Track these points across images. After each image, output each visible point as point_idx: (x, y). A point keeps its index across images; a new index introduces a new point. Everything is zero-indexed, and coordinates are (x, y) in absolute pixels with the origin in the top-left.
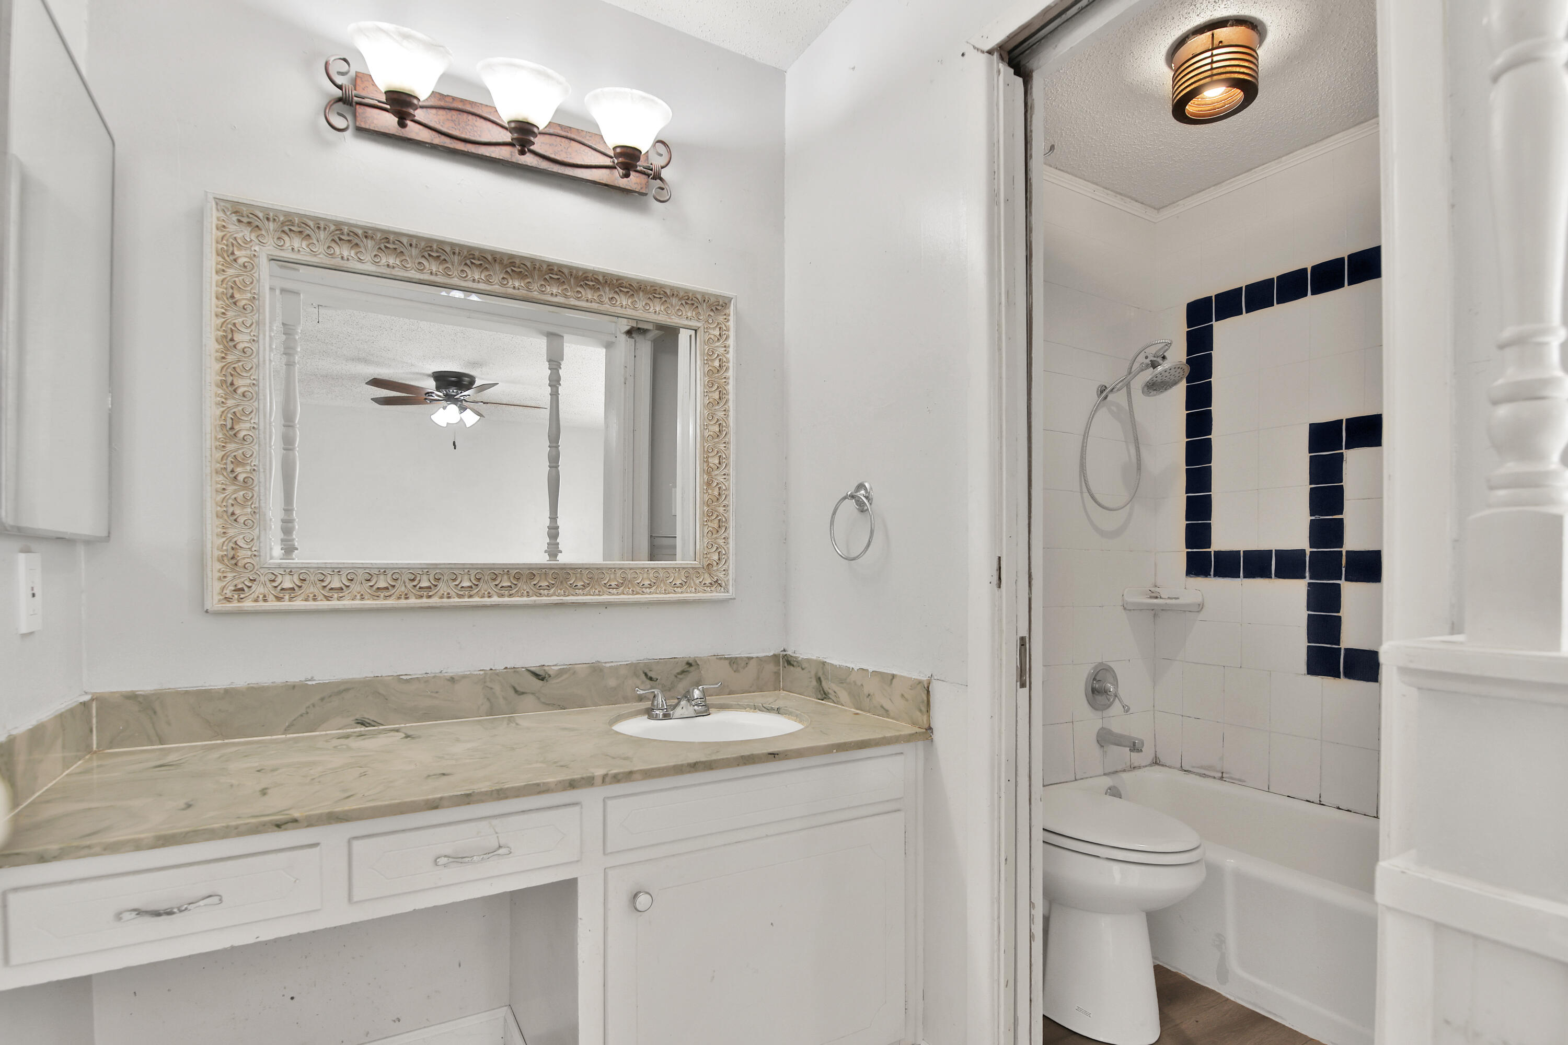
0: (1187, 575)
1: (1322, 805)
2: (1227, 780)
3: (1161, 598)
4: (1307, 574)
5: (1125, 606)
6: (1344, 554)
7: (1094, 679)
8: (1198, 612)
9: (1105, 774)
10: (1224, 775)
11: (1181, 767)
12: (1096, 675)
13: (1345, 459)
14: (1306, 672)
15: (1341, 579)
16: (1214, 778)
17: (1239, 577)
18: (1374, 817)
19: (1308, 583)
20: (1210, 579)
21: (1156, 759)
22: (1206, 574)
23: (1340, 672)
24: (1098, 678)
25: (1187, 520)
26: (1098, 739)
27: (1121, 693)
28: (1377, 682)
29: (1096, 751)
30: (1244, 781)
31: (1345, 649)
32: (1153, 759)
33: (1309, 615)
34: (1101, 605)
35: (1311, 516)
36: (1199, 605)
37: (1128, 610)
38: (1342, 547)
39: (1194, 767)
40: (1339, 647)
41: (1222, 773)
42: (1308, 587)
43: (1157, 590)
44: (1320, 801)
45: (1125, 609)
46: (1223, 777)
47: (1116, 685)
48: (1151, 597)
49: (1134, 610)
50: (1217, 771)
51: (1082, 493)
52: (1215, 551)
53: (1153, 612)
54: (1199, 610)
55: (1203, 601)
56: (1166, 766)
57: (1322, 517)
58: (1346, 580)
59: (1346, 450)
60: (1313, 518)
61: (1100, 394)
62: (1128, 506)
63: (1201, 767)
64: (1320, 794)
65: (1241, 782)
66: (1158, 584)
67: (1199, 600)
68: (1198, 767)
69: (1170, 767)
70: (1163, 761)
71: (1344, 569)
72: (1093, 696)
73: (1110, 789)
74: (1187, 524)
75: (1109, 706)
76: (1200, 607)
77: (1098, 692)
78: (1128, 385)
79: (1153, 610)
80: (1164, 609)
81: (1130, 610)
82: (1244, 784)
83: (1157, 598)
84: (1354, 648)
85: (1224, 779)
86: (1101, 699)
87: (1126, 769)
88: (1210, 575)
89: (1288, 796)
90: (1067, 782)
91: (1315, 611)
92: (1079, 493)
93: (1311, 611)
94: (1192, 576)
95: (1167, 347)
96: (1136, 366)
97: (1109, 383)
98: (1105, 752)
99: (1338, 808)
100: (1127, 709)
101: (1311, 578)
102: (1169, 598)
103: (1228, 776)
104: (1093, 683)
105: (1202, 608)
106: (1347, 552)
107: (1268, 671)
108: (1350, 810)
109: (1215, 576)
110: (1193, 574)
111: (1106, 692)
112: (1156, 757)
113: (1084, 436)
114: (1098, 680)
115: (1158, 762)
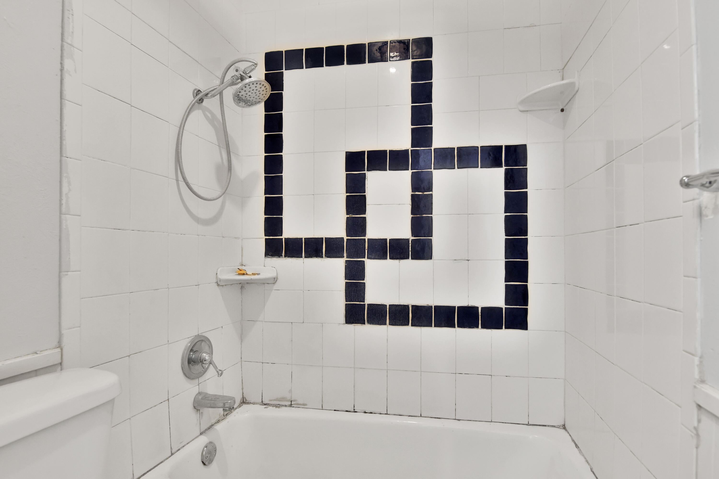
0: (265, 256)
1: (356, 412)
2: (295, 406)
3: (247, 274)
4: (345, 255)
5: (219, 283)
6: (366, 241)
7: (192, 350)
8: (274, 283)
9: (201, 434)
10: (292, 403)
11: (262, 402)
12: (193, 347)
13: (366, 178)
14: (345, 322)
15: (365, 258)
16: (286, 406)
17: (302, 257)
18: (386, 414)
19: (346, 261)
20: (282, 259)
21: (243, 399)
22: (279, 255)
23: (365, 320)
24: (195, 349)
25: (265, 214)
26: (194, 405)
27: (216, 359)
28: (386, 325)
29: (193, 415)
30: (306, 405)
31: (368, 304)
32: (241, 400)
33: (346, 282)
34: (197, 284)
35: (347, 214)
36: (275, 278)
37: (221, 286)
38: (365, 236)
39: (271, 400)
40: (364, 303)
41: (291, 401)
42: (346, 263)
43: (243, 268)
44: (354, 410)
45: (218, 285)
46: (292, 405)
47: (211, 353)
48: (239, 274)
49: (225, 285)
50: (287, 401)
51: (177, 180)
52: (285, 238)
53: (241, 285)
54: (274, 282)
55: (277, 276)
56: (251, 403)
57: (354, 216)
58: (368, 258)
59: (368, 172)
60: (348, 216)
61: (197, 95)
62: (221, 199)
63: (277, 400)
64: (354, 405)
65: (304, 406)
66: (244, 264)
67: (274, 275)
68: (275, 400)
69: (254, 403)
70: (249, 399)
71: (366, 251)
72: (189, 366)
73: (206, 447)
74: (265, 218)
75: (205, 372)
76: (275, 280)
77: (194, 362)
78: (221, 93)
79: (240, 283)
80: (249, 282)
81: (223, 286)
82: (305, 407)
83: (244, 274)
84: (373, 303)
85: (293, 406)
86: (197, 368)
87: (220, 419)
88: (282, 256)
89: (335, 410)
90: (162, 462)
91: (349, 280)
92: (175, 181)
93: (347, 280)
94: (270, 256)
95: (253, 67)
96: (228, 77)
97: (204, 88)
98: (202, 413)
99: (365, 412)
100: (220, 373)
101: (347, 257)
102: (253, 274)
103: (295, 403)
104: (189, 355)
105: (277, 280)
106: (368, 239)
107: (321, 323)
108: (372, 412)
109: (285, 256)
110: (269, 255)
111: (202, 361)
112: (243, 397)
113: (180, 128)
114: (195, 350)
115: (245, 400)
